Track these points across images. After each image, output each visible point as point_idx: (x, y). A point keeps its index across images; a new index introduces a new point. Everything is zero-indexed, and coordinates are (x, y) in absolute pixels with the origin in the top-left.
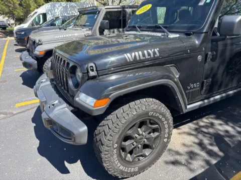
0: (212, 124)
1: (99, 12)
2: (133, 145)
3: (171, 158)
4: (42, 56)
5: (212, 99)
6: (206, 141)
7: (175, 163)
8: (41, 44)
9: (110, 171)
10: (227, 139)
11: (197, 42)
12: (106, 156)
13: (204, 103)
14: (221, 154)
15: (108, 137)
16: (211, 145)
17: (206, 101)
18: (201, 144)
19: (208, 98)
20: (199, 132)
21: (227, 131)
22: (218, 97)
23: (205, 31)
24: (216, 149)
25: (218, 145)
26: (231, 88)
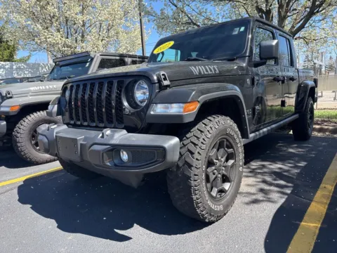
0: (264, 166)
1: (92, 59)
2: (214, 174)
3: (247, 199)
4: (16, 113)
5: (261, 131)
6: (268, 179)
7: (256, 201)
8: (11, 98)
9: (199, 207)
10: (285, 174)
11: (244, 65)
12: (196, 183)
13: (257, 135)
14: (290, 185)
15: (196, 155)
16: (275, 180)
17: (257, 133)
18: (264, 182)
19: (258, 130)
20: (256, 174)
21: (280, 168)
22: (265, 130)
23: (247, 54)
24: (282, 182)
25: (281, 179)
26: (269, 123)
